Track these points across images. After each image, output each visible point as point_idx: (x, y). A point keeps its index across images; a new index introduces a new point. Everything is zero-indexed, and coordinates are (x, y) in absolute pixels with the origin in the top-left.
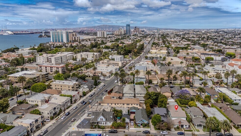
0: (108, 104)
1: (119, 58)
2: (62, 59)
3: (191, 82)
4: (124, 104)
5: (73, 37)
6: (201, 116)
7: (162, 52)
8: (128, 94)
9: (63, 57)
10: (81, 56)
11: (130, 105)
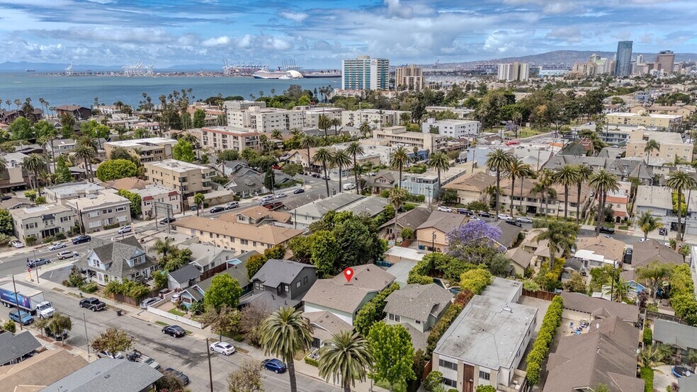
0: (193, 230)
1: (454, 128)
2: (287, 121)
3: (618, 218)
4: (232, 239)
5: (408, 78)
6: (418, 322)
7: (654, 119)
8: (302, 215)
9: (294, 117)
10: (350, 117)
11: (251, 244)
